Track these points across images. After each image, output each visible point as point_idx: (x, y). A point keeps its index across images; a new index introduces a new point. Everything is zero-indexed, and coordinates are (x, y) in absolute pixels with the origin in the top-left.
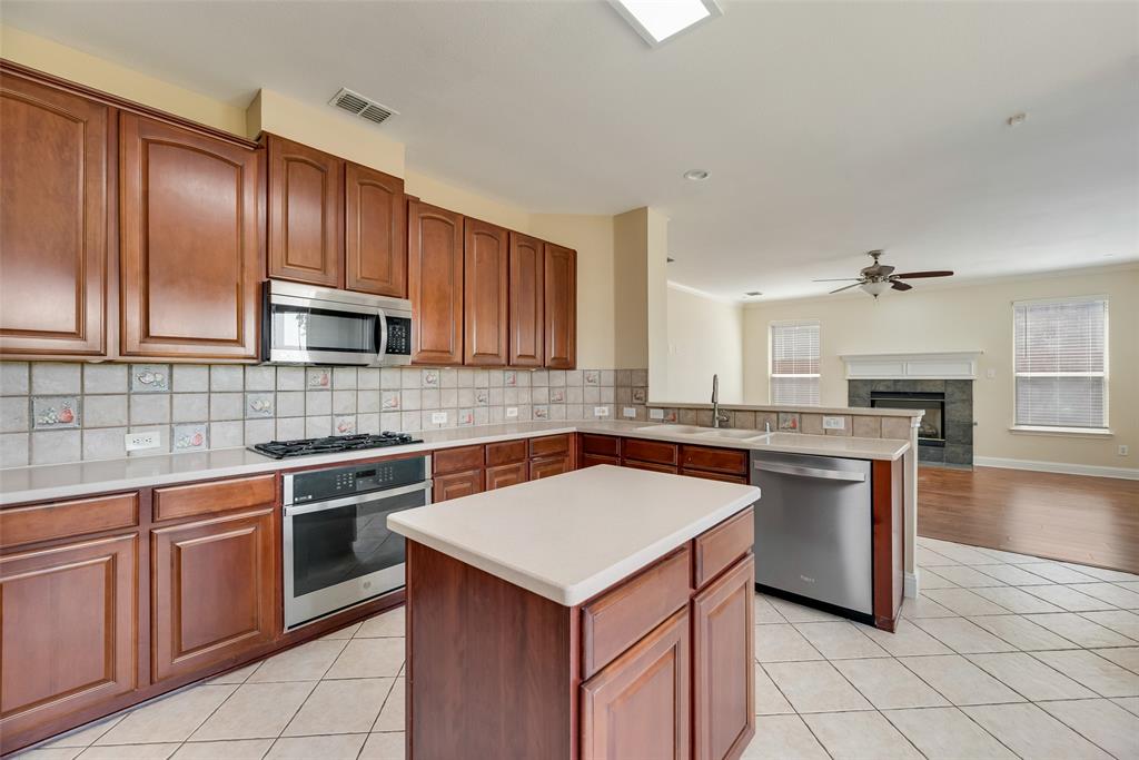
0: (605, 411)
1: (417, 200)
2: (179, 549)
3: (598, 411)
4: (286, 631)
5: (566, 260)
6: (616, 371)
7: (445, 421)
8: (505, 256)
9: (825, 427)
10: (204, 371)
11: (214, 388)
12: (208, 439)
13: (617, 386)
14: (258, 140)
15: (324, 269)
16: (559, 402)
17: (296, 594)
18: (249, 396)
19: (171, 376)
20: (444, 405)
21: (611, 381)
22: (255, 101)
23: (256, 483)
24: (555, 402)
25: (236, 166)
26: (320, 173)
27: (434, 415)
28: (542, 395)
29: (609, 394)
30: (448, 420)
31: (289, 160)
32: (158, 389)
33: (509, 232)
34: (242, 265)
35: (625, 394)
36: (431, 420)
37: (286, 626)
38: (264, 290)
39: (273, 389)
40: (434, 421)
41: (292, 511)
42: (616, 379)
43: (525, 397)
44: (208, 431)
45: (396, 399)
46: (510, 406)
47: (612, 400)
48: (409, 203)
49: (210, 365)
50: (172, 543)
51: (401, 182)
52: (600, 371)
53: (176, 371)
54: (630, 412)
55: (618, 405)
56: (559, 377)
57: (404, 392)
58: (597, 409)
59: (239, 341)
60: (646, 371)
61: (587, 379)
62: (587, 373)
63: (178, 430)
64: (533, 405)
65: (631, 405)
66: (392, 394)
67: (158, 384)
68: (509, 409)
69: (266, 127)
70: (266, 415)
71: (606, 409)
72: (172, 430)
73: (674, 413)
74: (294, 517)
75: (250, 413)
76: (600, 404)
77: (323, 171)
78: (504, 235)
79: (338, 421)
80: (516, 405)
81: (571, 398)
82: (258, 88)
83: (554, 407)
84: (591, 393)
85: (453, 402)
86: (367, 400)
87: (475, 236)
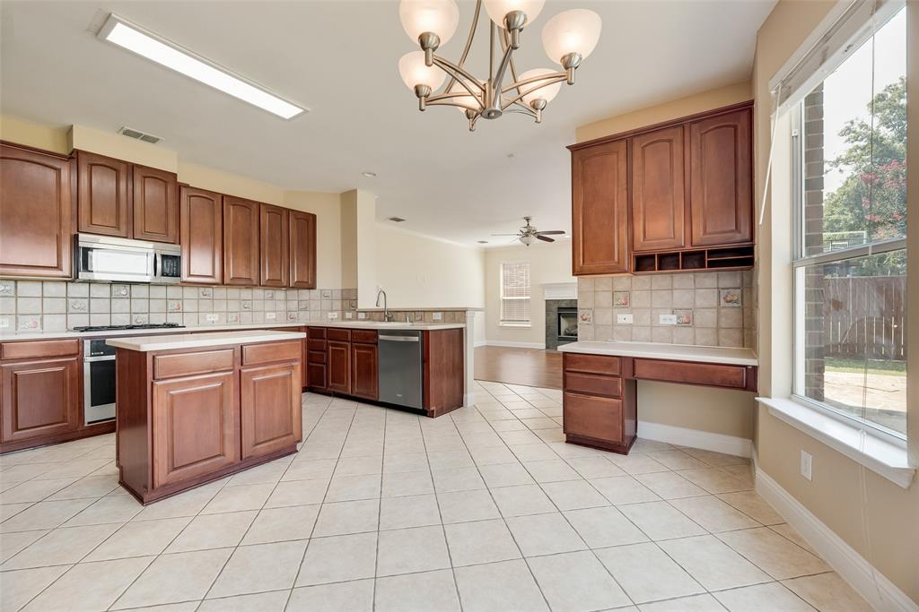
0: (336, 315)
1: (187, 186)
2: (16, 375)
3: (330, 315)
4: (86, 425)
5: (308, 221)
6: (342, 290)
7: (217, 319)
8: (256, 218)
9: (434, 318)
10: (39, 285)
11: (45, 295)
12: (42, 324)
13: (343, 299)
14: (71, 154)
15: (118, 227)
16: (305, 309)
17: (93, 404)
18: (70, 300)
19: (16, 287)
20: (215, 310)
21: (339, 296)
22: (69, 131)
23: (65, 343)
24: (302, 310)
25: (55, 169)
26: (114, 172)
27: (208, 315)
28: (293, 305)
29: (338, 305)
30: (220, 318)
31: (92, 165)
32: (7, 294)
33: (259, 204)
34: (60, 225)
35: (346, 304)
36: (206, 319)
37: (86, 421)
38: (75, 239)
39: (87, 296)
40: (208, 319)
41: (88, 359)
42: (342, 295)
43: (282, 306)
44: (42, 319)
45: (179, 305)
46: (269, 311)
47: (340, 308)
48: (180, 187)
49: (42, 281)
50: (12, 372)
51: (175, 175)
52: (332, 290)
53: (19, 284)
54: (349, 315)
55: (343, 310)
56: (305, 294)
57: (185, 301)
58: (330, 314)
59: (58, 267)
60: (357, 290)
61: (324, 295)
62: (323, 292)
63: (21, 319)
64: (288, 311)
65: (349, 311)
66: (175, 302)
67: (7, 291)
68: (268, 314)
69: (76, 146)
70: (83, 311)
71: (336, 313)
72: (16, 318)
73: (370, 314)
74: (91, 363)
75: (71, 310)
76: (332, 311)
77: (117, 171)
78: (255, 206)
79: (135, 316)
80: (275, 311)
81: (312, 307)
82: (70, 124)
83: (302, 313)
84: (326, 304)
85: (224, 308)
86: (155, 305)
87: (231, 207)
